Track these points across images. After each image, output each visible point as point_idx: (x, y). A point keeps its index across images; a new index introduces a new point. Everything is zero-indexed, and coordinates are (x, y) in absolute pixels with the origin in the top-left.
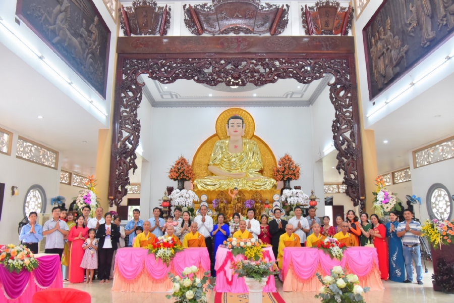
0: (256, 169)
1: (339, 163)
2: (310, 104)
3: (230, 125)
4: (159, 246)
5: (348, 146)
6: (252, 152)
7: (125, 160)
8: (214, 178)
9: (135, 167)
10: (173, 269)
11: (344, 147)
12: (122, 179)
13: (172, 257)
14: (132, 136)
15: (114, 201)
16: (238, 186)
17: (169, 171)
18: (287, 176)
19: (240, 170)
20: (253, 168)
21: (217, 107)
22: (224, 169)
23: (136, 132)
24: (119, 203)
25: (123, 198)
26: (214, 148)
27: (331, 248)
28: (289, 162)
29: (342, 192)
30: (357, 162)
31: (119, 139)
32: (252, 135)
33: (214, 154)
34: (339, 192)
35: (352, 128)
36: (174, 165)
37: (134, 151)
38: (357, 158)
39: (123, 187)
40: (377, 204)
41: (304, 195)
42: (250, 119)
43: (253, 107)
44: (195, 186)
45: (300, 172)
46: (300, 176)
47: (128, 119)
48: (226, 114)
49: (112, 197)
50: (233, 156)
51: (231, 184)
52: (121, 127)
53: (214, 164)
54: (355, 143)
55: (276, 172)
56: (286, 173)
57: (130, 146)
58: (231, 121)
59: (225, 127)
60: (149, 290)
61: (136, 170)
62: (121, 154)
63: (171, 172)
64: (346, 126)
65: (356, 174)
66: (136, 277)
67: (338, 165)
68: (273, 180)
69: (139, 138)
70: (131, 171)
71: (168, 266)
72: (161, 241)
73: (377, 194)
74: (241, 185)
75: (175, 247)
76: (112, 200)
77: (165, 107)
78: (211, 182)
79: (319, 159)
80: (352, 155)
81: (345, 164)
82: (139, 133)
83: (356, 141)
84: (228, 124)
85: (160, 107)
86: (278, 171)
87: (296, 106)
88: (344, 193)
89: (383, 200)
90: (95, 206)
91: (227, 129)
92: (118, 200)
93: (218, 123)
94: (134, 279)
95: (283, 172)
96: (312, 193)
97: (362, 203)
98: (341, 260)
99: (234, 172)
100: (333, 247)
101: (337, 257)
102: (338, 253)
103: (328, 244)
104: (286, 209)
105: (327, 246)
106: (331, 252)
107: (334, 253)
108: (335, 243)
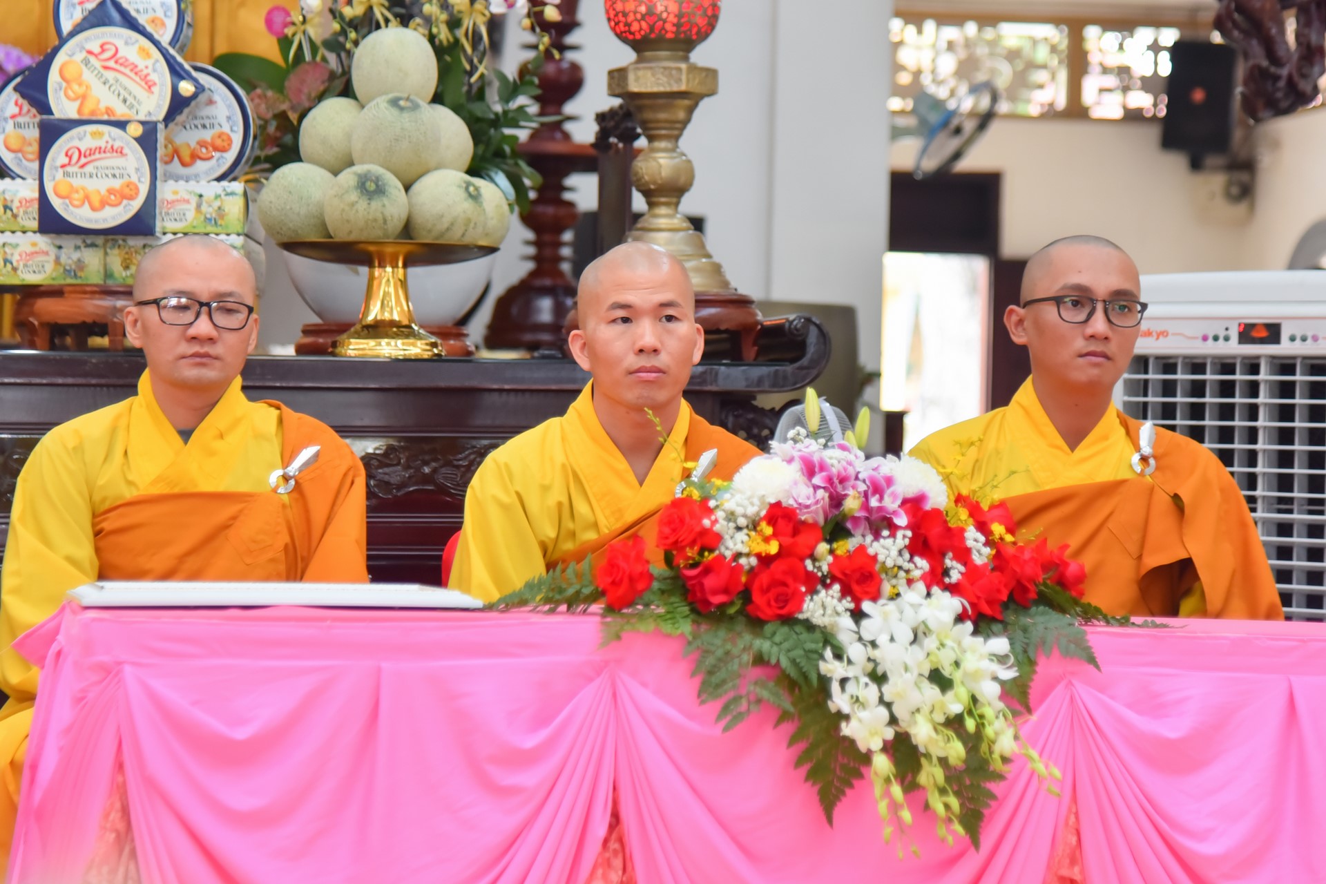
27: (826, 607)
29: (1108, 107)
34: (1076, 111)
88: (1133, 116)
98: (973, 819)
100: (867, 606)
101: (917, 768)
102: (932, 691)
103: (773, 548)
104: (280, 88)
105: (764, 579)
106: (824, 683)
107: (870, 692)
108: (903, 538)
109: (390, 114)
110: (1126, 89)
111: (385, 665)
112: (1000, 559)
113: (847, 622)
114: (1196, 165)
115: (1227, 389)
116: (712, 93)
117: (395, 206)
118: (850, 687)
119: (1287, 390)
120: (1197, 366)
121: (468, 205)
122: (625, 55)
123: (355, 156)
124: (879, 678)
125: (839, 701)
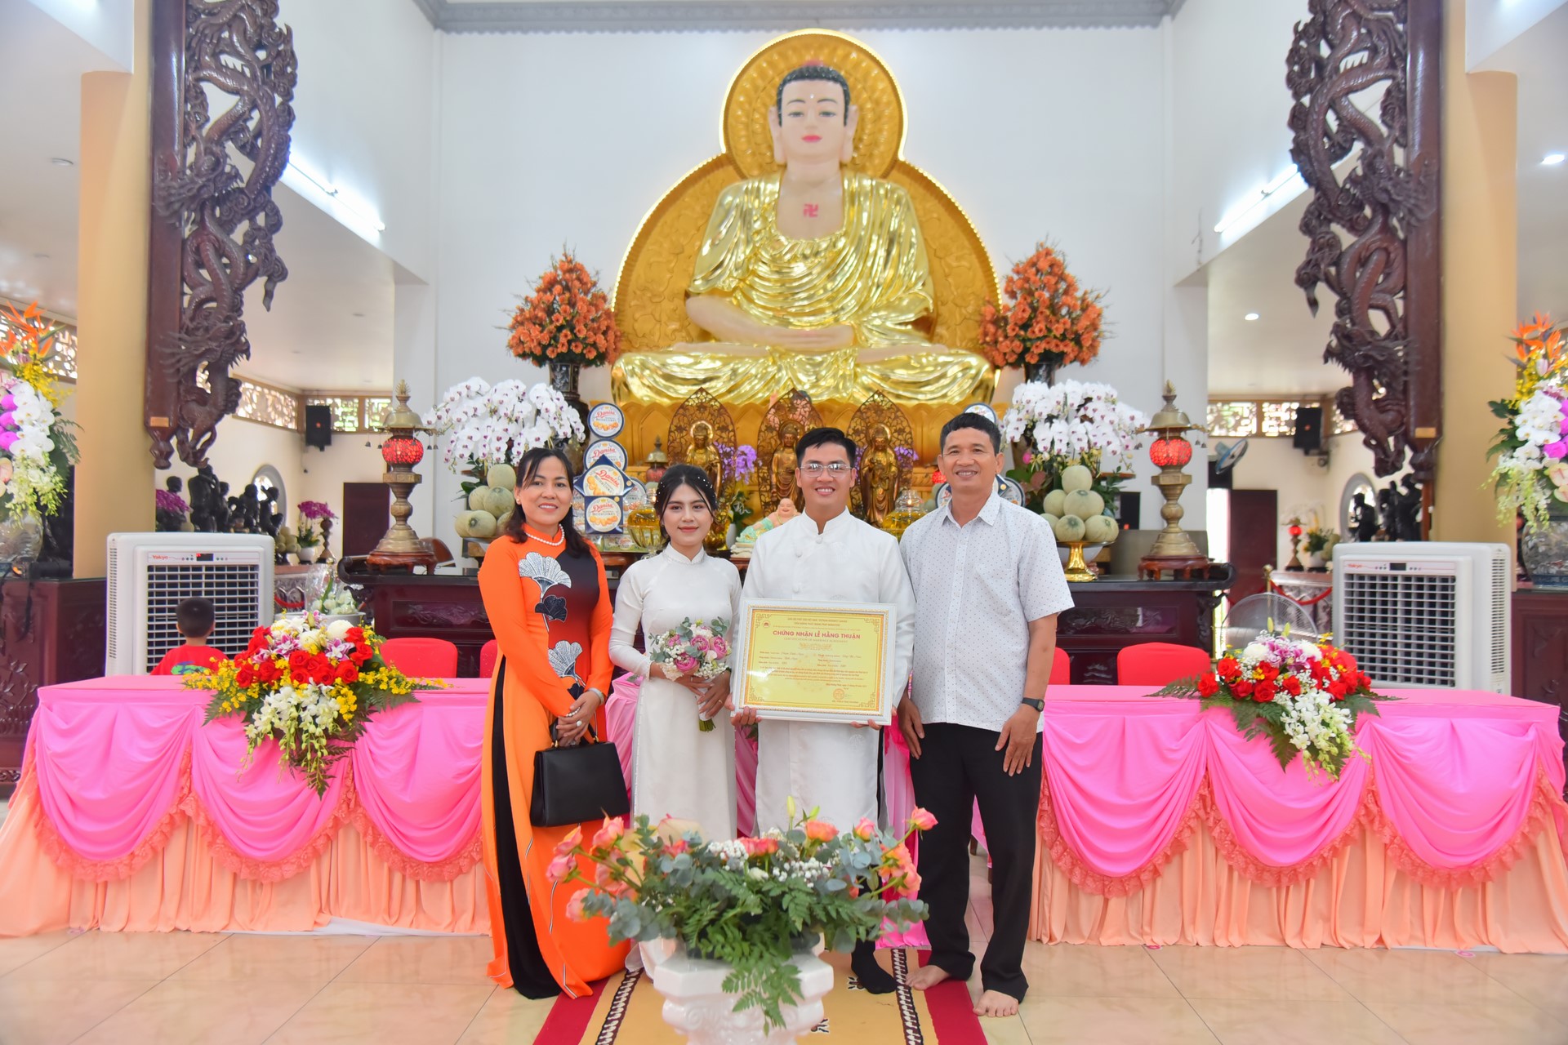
0: (903, 312)
1: (1312, 250)
2: (1162, 14)
3: (787, 109)
4: (268, 677)
5: (1369, 162)
6: (886, 236)
7: (221, 236)
8: (705, 350)
9: (276, 272)
10: (352, 803)
11: (1343, 168)
12: (207, 330)
13: (344, 734)
14: (256, 114)
15: (174, 441)
16: (815, 385)
17: (510, 321)
18: (1043, 346)
19: (828, 317)
20: (889, 306)
21: (731, 34)
22: (758, 312)
23: (274, 89)
24: (203, 451)
25: (219, 427)
26: (714, 219)
27: (1282, 698)
28: (1053, 280)
29: (1272, 432)
30: (1411, 248)
31: (186, 129)
32: (888, 160)
33: (713, 245)
34: (1260, 434)
35: (1395, 63)
36: (533, 295)
37: (266, 188)
38: (1408, 227)
39: (217, 370)
40: (1519, 463)
41: (1124, 411)
42: (882, 85)
43: (896, 32)
44: (620, 387)
45: (1102, 327)
46: (1104, 348)
47: (229, 25)
48: (771, 64)
49: (164, 422)
50: (798, 251)
51: (784, 375)
52: (195, 64)
53: (713, 292)
54: (1404, 146)
55: (991, 328)
56: (1038, 328)
57: (245, 166)
58: (793, 89)
59: (765, 127)
60: (216, 922)
61: (280, 288)
62: (202, 206)
63: (518, 323)
64: (1362, 57)
65: (1401, 312)
66: (136, 849)
67: (1308, 263)
68: (974, 360)
69: (289, 125)
70: (254, 292)
71: (321, 792)
72: (286, 647)
73: (1515, 412)
74: (831, 382)
75: (369, 678)
76: (166, 434)
77: (493, 30)
78: (689, 366)
79: (1194, 268)
80: (1384, 210)
81: (1346, 262)
82: (288, 96)
83: (1416, 136)
84: (779, 102)
85: (470, 30)
86: (999, 321)
87: (1096, 24)
88: (1282, 435)
89: (1554, 438)
90: (44, 461)
91: (775, 131)
92: (197, 438)
93: (733, 106)
94: (125, 857)
95: (1026, 326)
96: (1169, 398)
97: (1422, 457)
98: (1338, 772)
99: (806, 323)
100: (1297, 698)
101: (1318, 754)
102: (1324, 730)
103: (1262, 677)
104: (1028, 481)
105: (1259, 688)
106: (1282, 725)
107: (1301, 728)
108: (1308, 673)
109: (1078, 497)
110: (1279, 425)
111: (1127, 717)
112: (1342, 678)
113: (1290, 703)
114: (1307, 453)
115: (1385, 586)
116: (1190, 482)
117: (1081, 530)
118: (1292, 726)
119: (1408, 587)
120: (1373, 577)
121: (1106, 528)
122: (1157, 471)
123: (1066, 511)
124: (1303, 723)
125: (1289, 730)
